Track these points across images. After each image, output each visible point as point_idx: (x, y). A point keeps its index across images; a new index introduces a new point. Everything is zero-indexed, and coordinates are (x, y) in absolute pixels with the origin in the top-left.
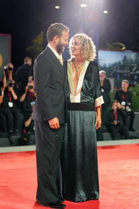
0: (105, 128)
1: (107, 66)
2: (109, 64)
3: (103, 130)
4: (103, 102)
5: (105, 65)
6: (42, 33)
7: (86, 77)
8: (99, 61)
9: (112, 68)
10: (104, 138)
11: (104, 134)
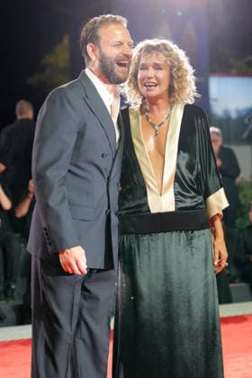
0: (234, 272)
1: (234, 115)
2: (237, 111)
3: (229, 275)
4: (225, 204)
5: (226, 112)
6: (66, 40)
7: (183, 146)
8: (213, 103)
9: (246, 121)
10: (234, 295)
11: (231, 285)
